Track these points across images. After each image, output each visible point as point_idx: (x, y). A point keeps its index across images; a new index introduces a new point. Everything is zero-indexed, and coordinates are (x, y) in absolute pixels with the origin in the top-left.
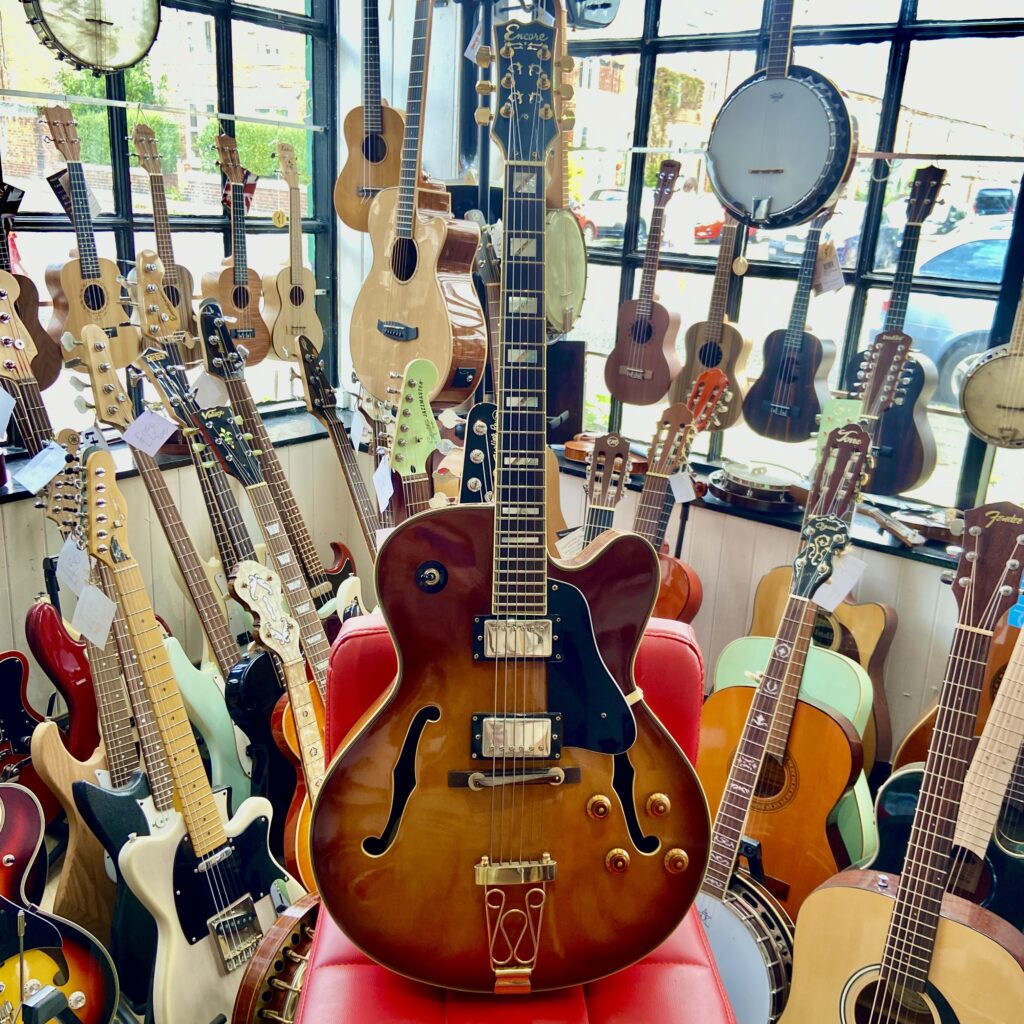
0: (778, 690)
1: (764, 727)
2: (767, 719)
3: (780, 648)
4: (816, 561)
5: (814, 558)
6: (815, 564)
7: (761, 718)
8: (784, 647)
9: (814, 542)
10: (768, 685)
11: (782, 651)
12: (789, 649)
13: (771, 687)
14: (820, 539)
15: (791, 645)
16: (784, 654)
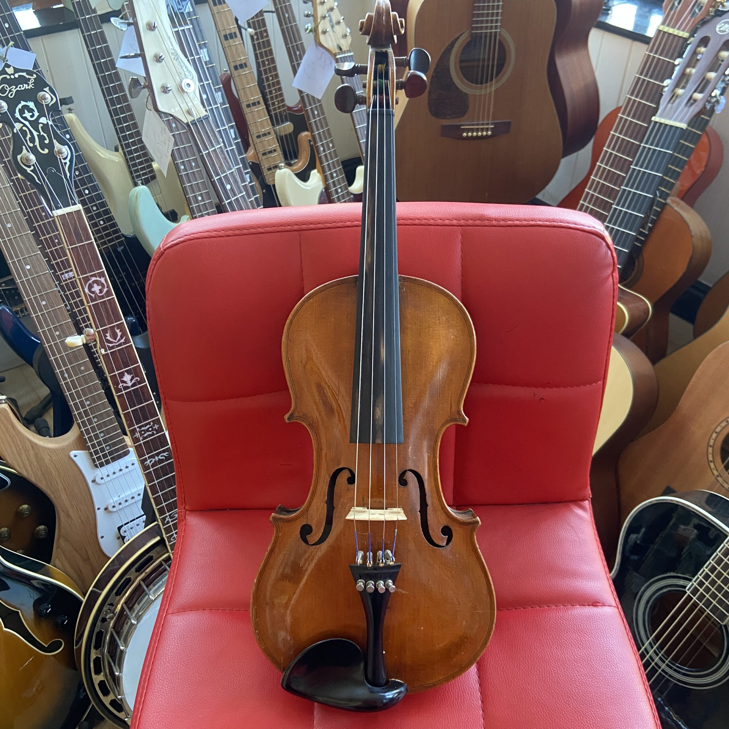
0: (124, 334)
1: (140, 383)
2: (135, 372)
3: (90, 287)
4: (43, 146)
5: (37, 143)
6: (46, 151)
7: (127, 378)
8: (96, 282)
9: (17, 120)
10: (109, 338)
11: (96, 288)
12: (103, 280)
13: (114, 336)
14: (21, 112)
15: (102, 275)
16: (101, 291)
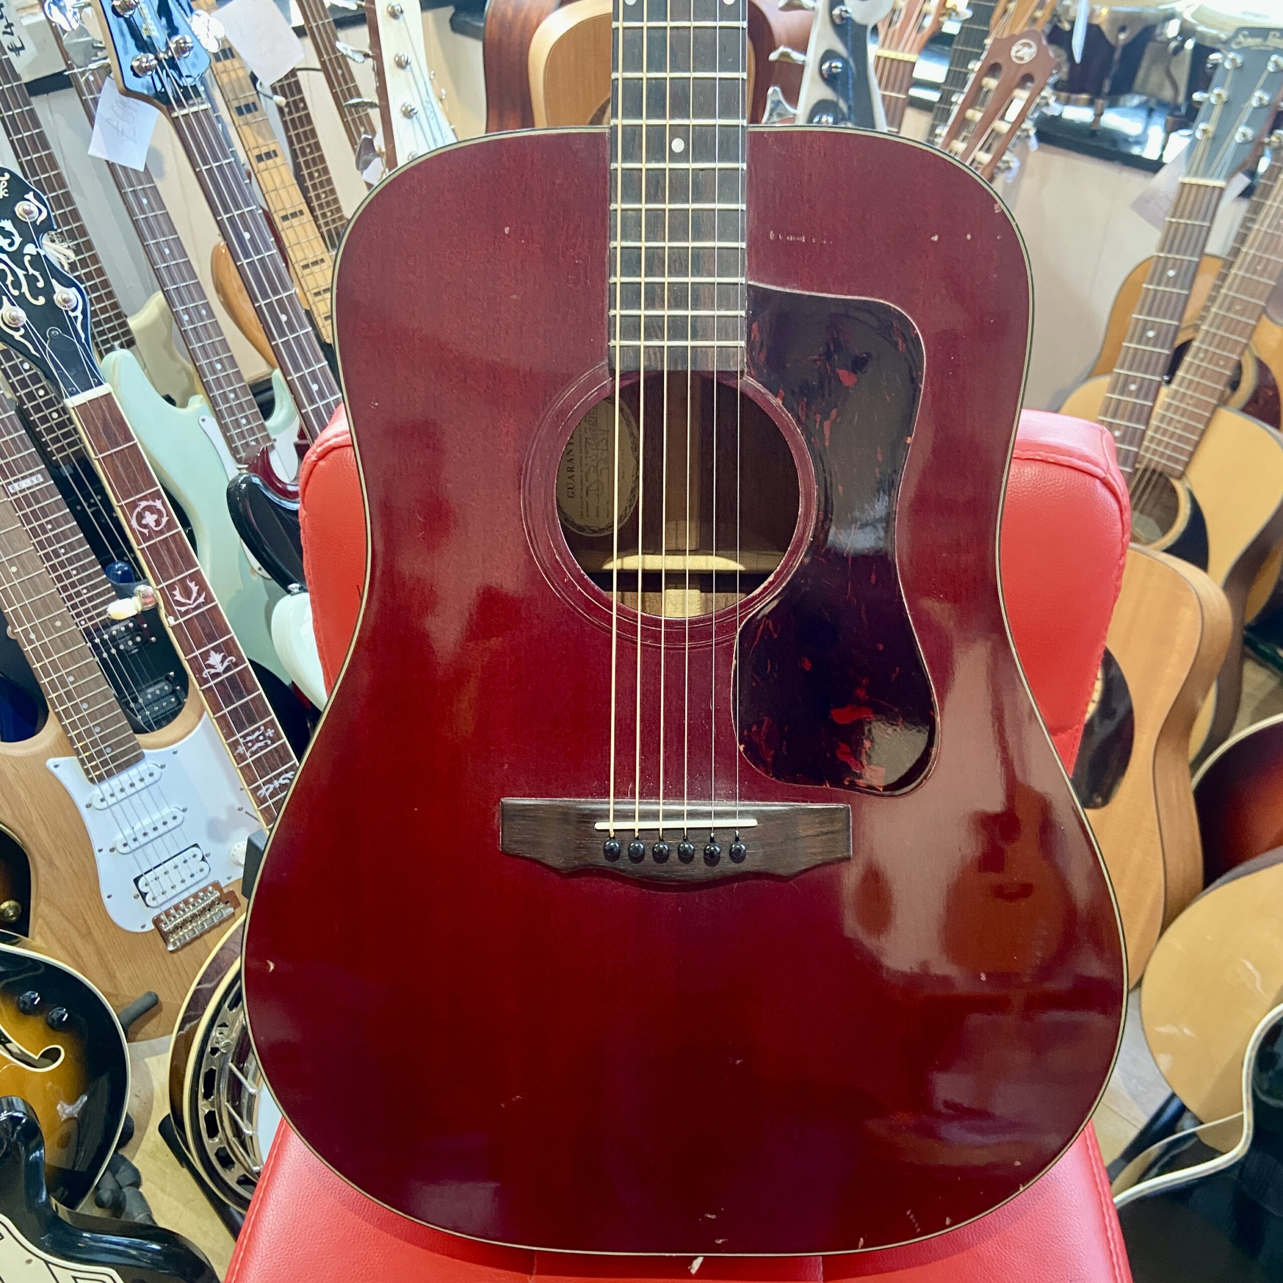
2: (227, 649)
4: (35, 292)
